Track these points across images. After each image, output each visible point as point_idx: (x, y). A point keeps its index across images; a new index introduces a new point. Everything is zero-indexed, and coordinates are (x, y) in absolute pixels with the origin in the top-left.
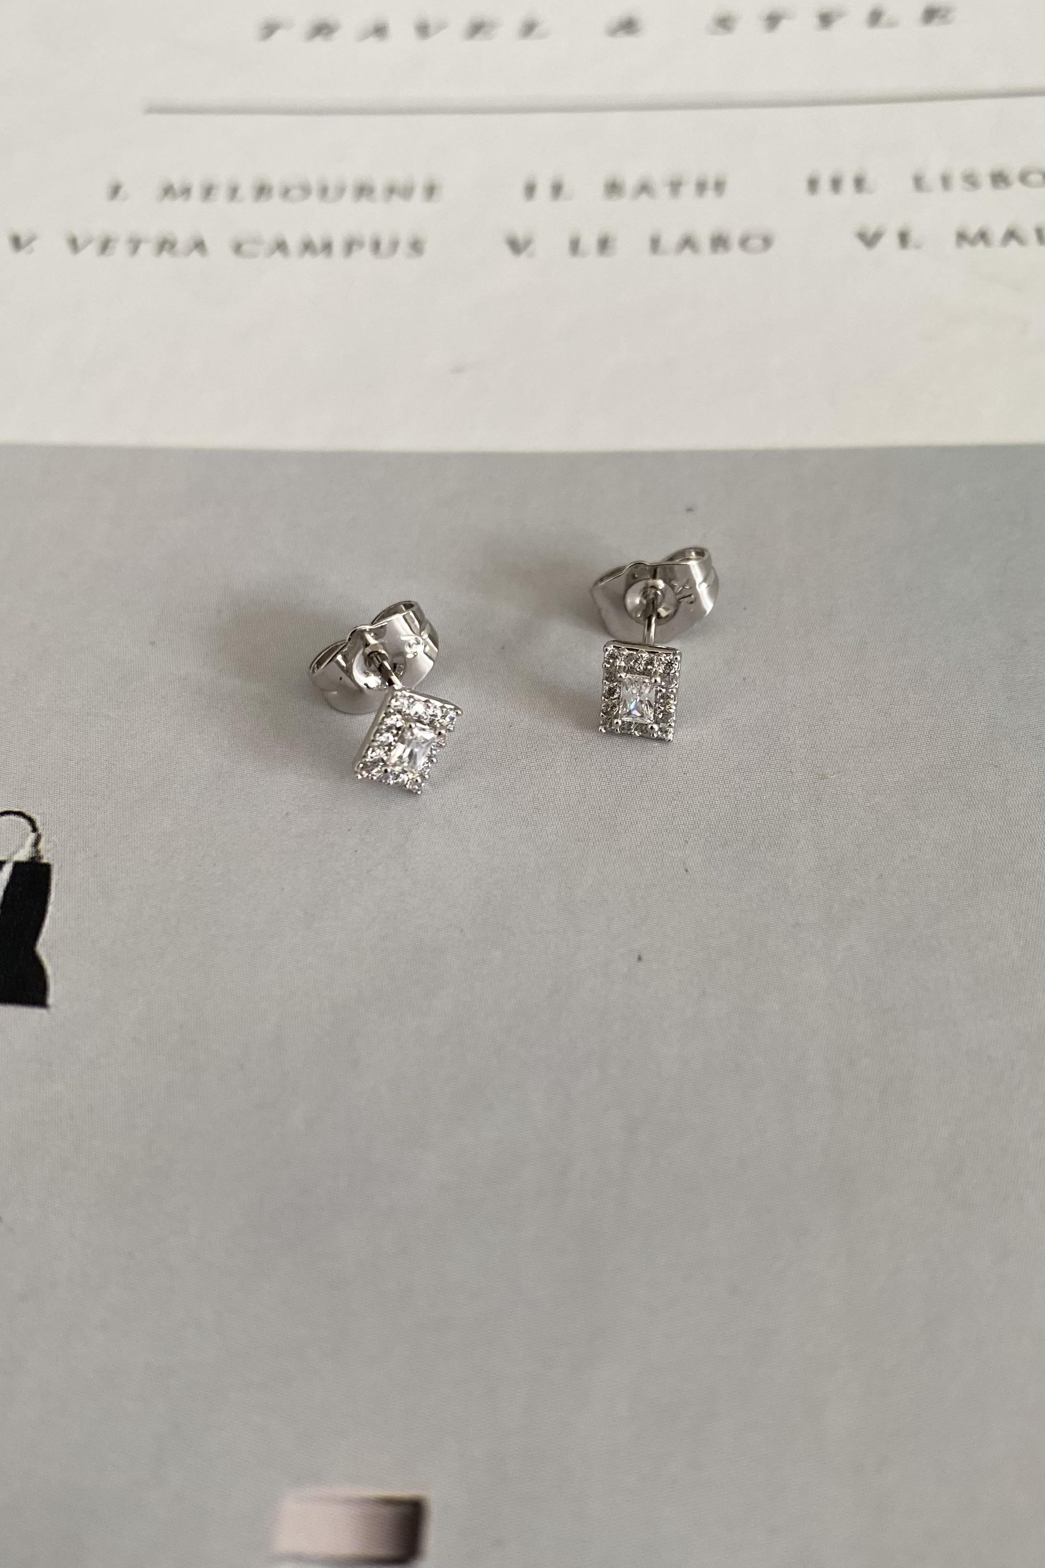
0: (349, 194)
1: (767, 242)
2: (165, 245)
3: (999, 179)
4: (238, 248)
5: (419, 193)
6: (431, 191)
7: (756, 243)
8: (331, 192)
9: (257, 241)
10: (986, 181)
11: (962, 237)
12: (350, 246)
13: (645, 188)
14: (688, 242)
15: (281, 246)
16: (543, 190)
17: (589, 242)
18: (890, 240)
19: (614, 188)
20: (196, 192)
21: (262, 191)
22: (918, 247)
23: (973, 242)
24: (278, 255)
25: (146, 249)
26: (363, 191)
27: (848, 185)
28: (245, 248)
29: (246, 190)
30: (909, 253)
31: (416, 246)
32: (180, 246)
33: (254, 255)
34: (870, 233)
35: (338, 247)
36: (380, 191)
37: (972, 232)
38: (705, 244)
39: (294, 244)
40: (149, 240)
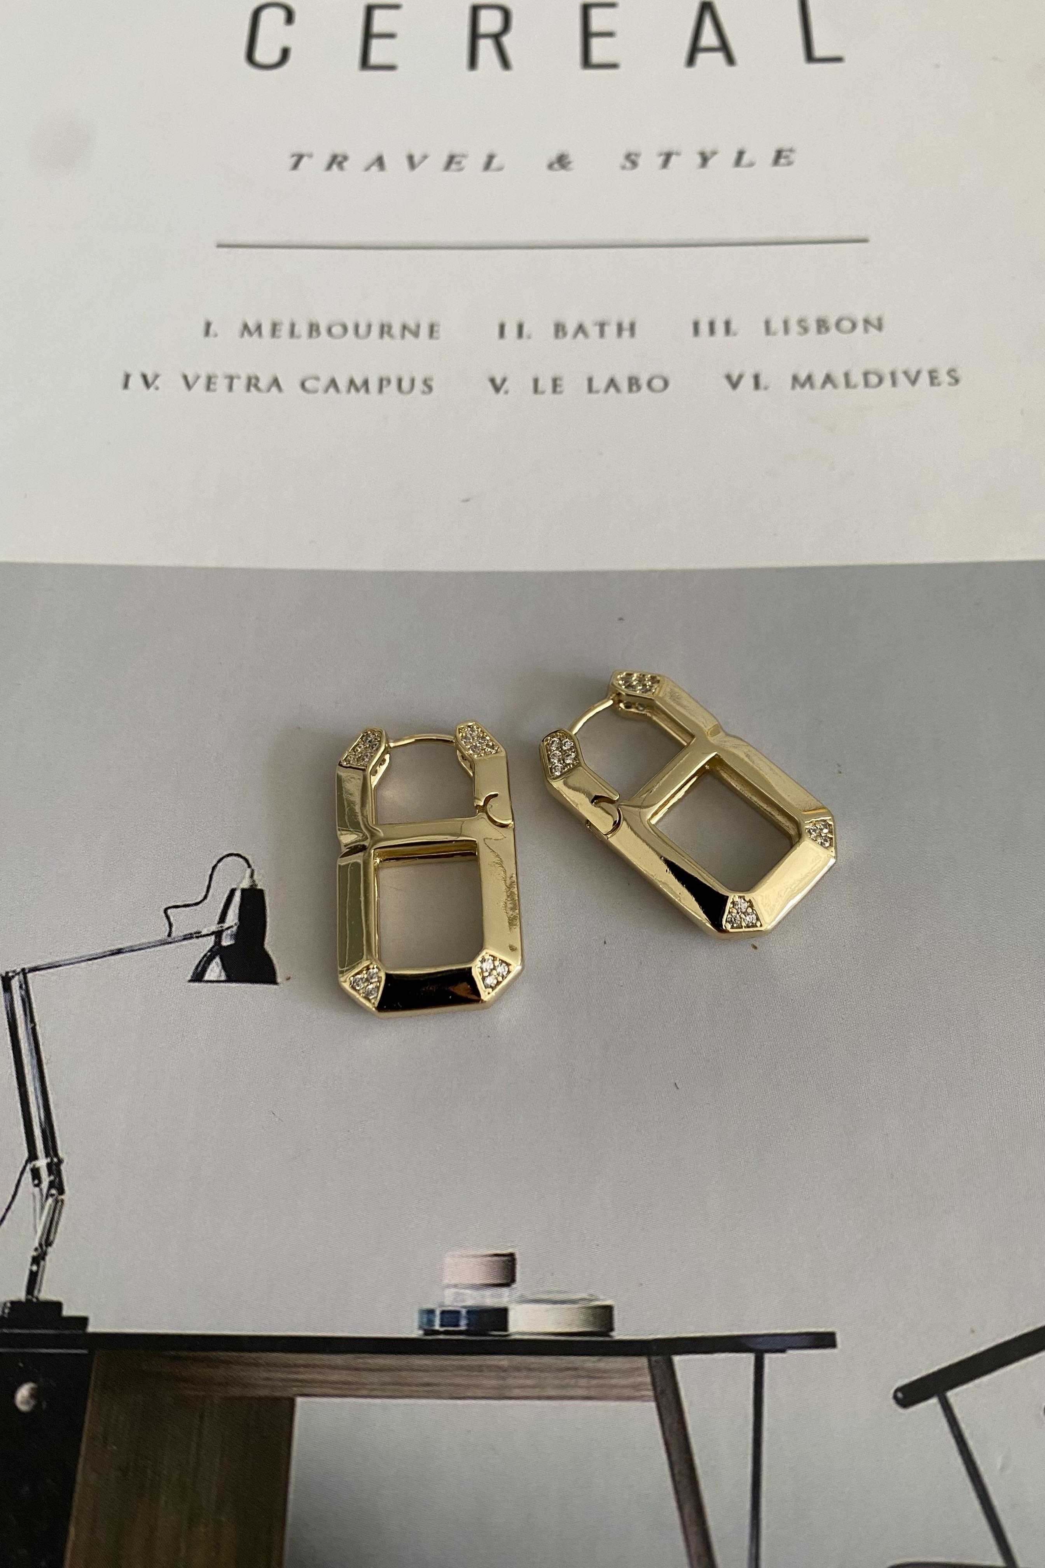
0: (375, 330)
1: (666, 384)
2: (252, 383)
3: (822, 325)
4: (303, 385)
5: (424, 331)
6: (432, 329)
7: (658, 383)
8: (362, 330)
9: (317, 379)
10: (813, 327)
11: (795, 381)
12: (383, 383)
13: (581, 330)
14: (612, 383)
15: (333, 383)
16: (511, 331)
17: (546, 384)
18: (747, 382)
19: (560, 330)
20: (266, 329)
21: (313, 329)
22: (766, 388)
23: (803, 386)
24: (332, 390)
25: (240, 385)
26: (385, 330)
27: (720, 327)
28: (308, 384)
29: (302, 329)
30: (761, 392)
31: (428, 385)
32: (262, 384)
33: (315, 391)
34: (735, 378)
35: (373, 385)
36: (396, 330)
37: (803, 377)
38: (624, 385)
39: (342, 384)
40: (239, 377)
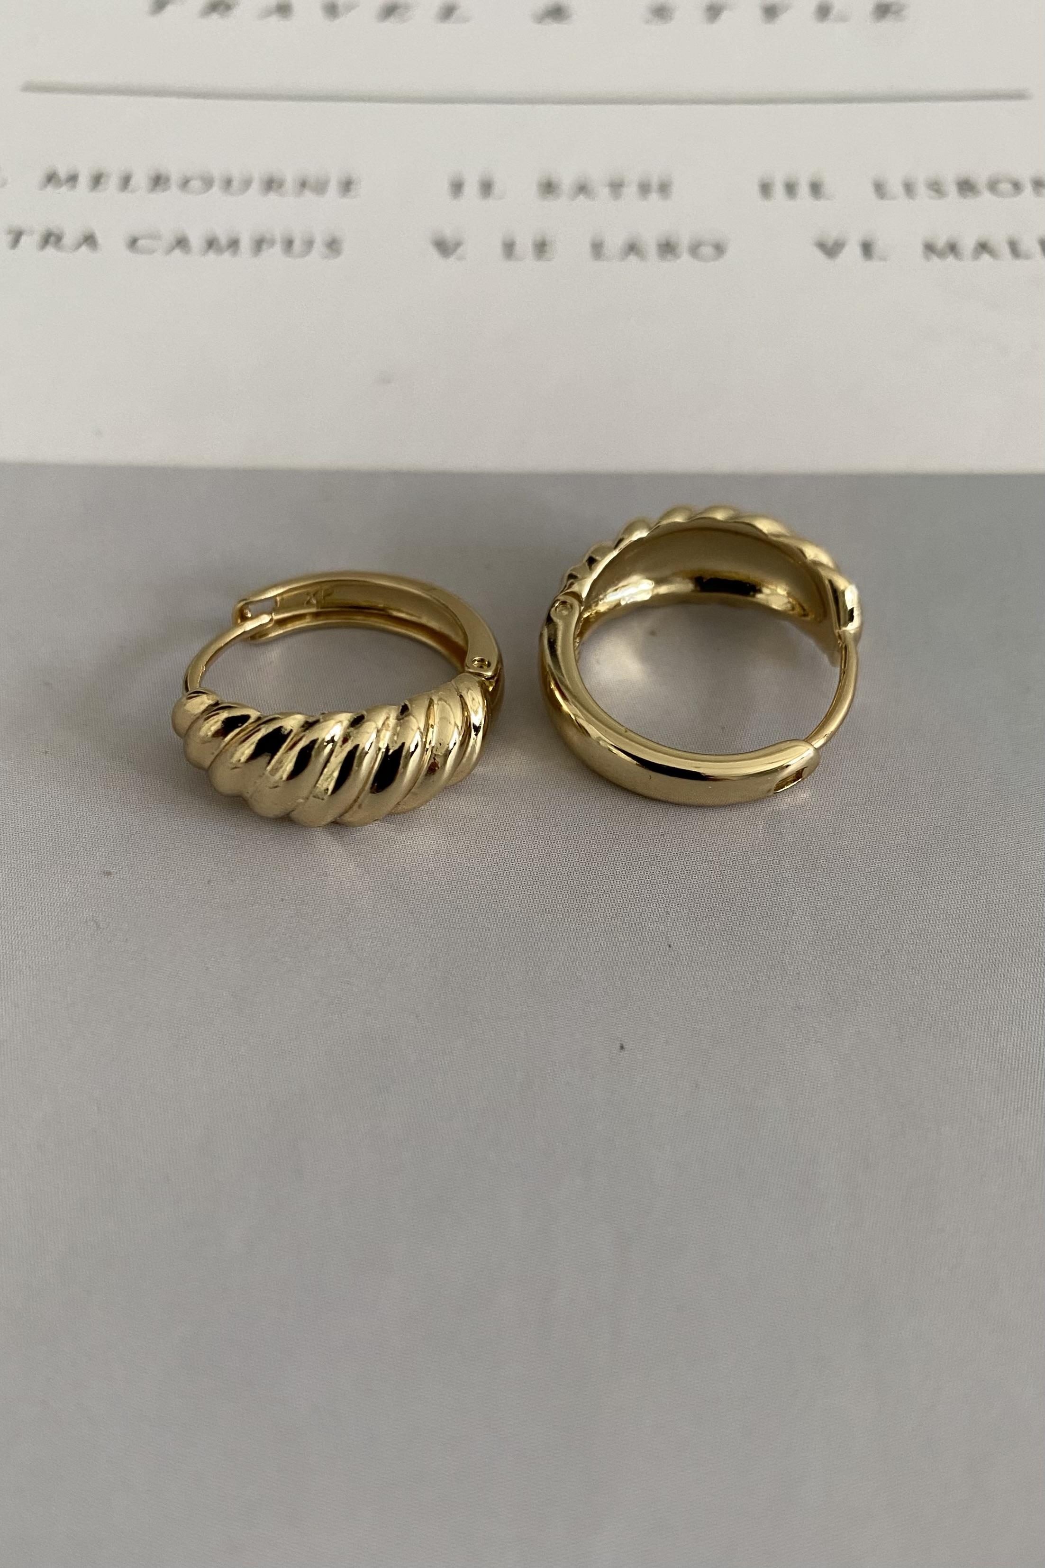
0: (255, 186)
1: (720, 249)
2: (51, 239)
3: (966, 187)
4: (133, 244)
5: (333, 188)
6: (347, 185)
7: (707, 250)
8: (235, 184)
9: (155, 236)
10: (952, 189)
11: (930, 248)
12: (259, 244)
13: (582, 189)
14: (632, 248)
15: (182, 243)
16: (471, 188)
17: (525, 244)
18: (852, 251)
19: (549, 188)
20: (84, 181)
21: (158, 181)
22: (883, 259)
23: (941, 254)
24: (178, 253)
25: (30, 241)
26: (271, 184)
27: (804, 190)
28: (141, 243)
29: (140, 180)
30: (874, 265)
31: (333, 246)
32: (68, 240)
33: (151, 252)
34: (830, 242)
35: (245, 244)
36: (290, 184)
37: (941, 243)
38: (652, 250)
39: (196, 241)
40: (32, 233)
